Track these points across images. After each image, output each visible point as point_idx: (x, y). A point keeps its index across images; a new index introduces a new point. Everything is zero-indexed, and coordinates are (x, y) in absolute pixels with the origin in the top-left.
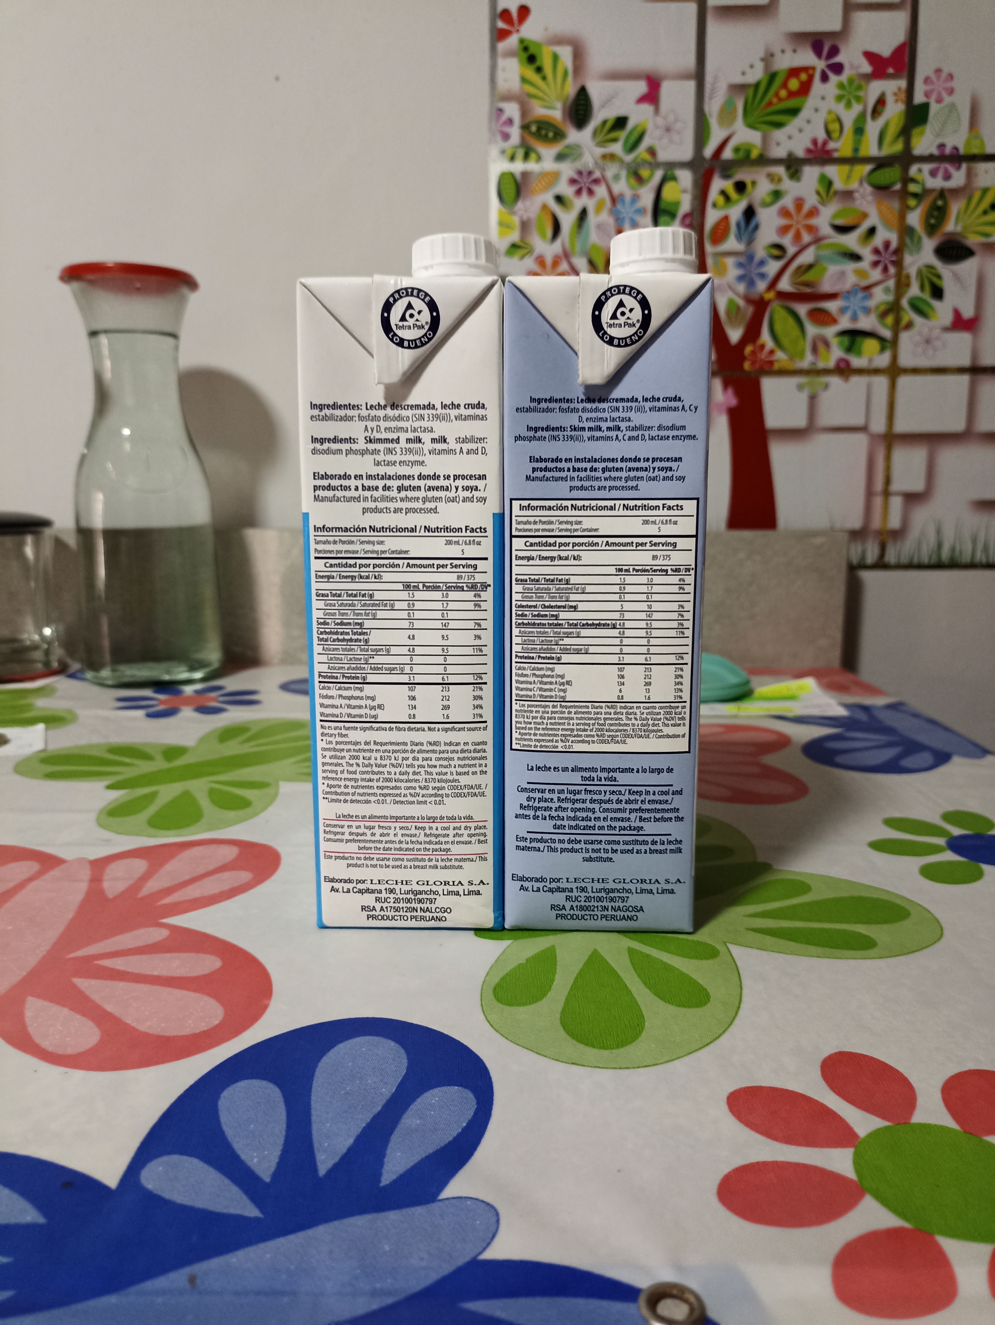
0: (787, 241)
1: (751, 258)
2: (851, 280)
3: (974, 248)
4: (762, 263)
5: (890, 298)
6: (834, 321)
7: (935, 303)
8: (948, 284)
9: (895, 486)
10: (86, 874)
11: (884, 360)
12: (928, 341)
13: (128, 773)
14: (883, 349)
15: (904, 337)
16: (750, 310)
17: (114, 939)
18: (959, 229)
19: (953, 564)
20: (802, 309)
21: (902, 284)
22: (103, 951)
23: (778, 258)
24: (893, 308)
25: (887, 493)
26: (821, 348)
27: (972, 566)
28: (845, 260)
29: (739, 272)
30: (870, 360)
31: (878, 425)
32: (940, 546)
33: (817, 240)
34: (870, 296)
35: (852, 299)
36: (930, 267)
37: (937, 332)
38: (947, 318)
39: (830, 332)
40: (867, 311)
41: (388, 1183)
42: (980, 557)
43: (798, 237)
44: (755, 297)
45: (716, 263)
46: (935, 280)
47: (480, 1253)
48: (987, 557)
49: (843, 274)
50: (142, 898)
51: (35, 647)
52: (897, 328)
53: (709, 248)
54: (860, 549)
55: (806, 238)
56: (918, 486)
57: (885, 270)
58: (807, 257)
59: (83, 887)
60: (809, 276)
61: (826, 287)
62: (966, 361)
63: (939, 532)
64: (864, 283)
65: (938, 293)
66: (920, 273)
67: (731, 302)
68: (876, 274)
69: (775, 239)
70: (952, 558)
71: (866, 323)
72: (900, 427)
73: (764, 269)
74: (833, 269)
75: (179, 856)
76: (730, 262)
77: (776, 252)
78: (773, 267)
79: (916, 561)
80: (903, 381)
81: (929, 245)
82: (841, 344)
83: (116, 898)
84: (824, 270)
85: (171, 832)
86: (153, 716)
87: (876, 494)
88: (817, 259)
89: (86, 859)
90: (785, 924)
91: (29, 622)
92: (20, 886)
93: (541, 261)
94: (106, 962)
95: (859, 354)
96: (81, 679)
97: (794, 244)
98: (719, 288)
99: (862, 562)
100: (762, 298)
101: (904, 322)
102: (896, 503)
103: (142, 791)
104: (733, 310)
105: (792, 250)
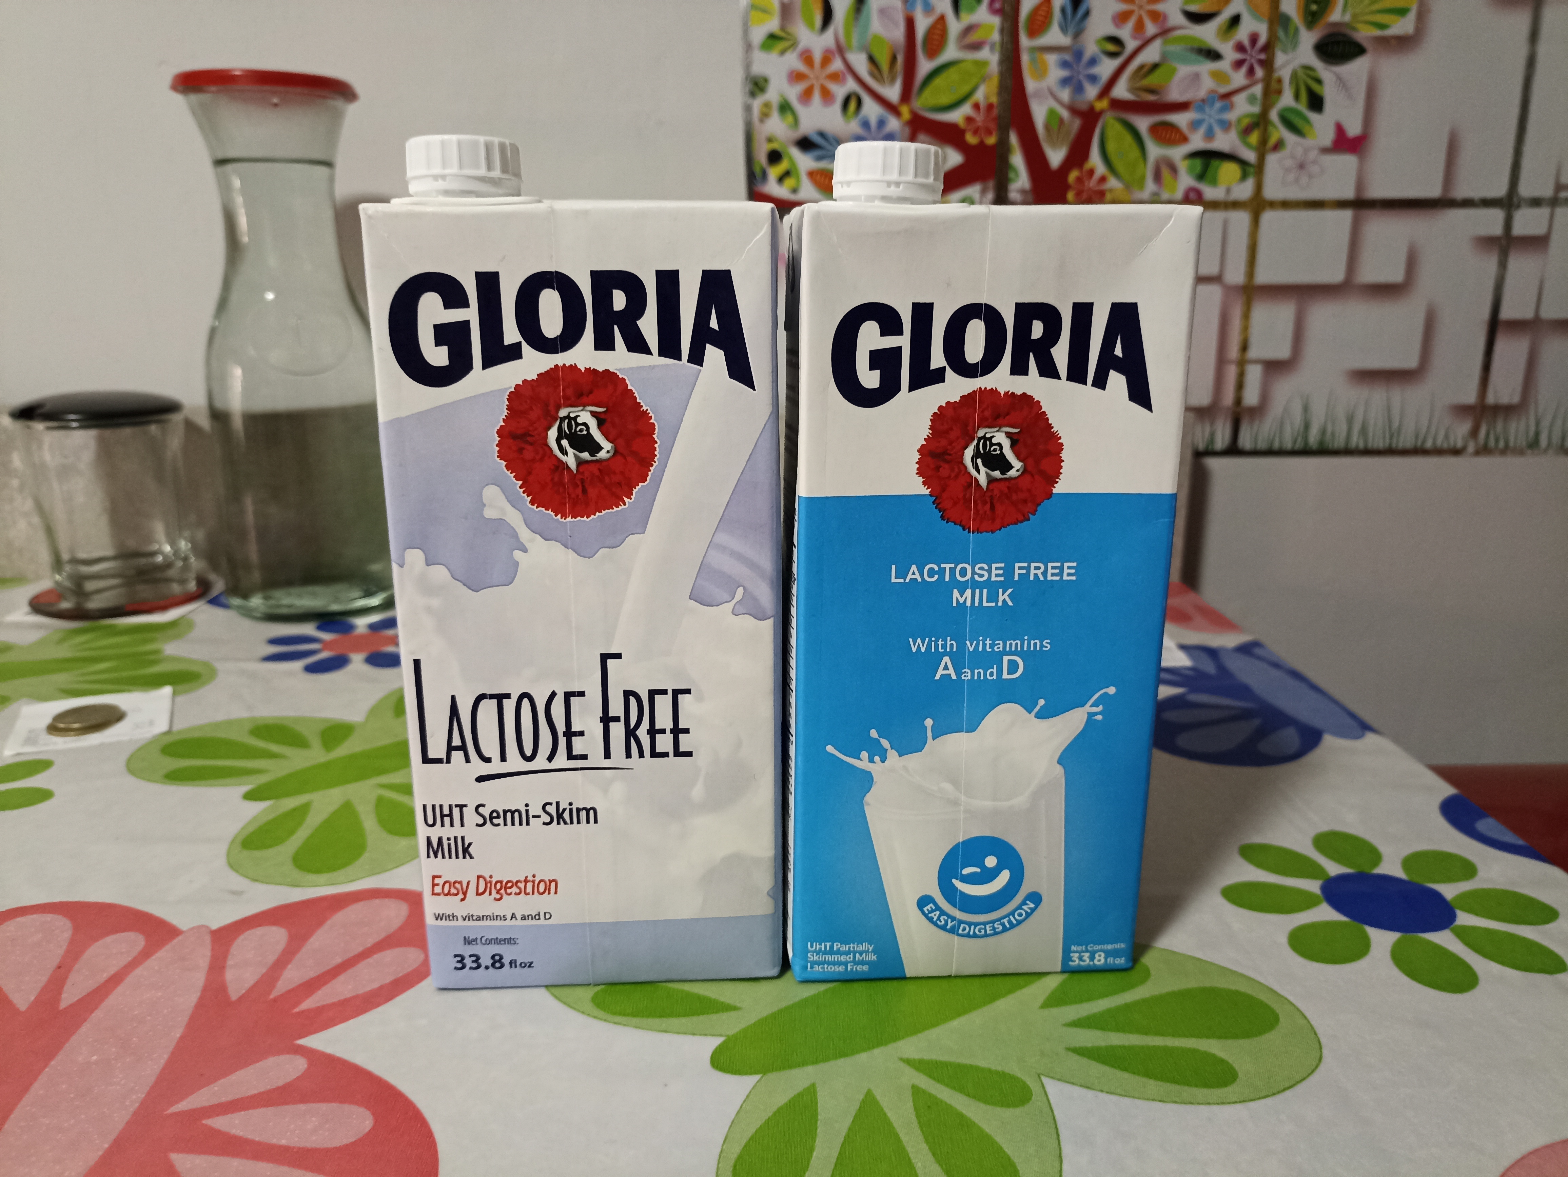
0: (1125, 33)
1: (1078, 54)
2: (1207, 84)
3: (1365, 44)
4: (1093, 62)
5: (1256, 109)
6: (1184, 139)
7: (1313, 116)
8: (1329, 92)
9: (1253, 353)
10: (203, 957)
11: (1244, 190)
12: (1301, 166)
13: (275, 770)
14: (1244, 177)
15: (1272, 160)
16: (1077, 123)
17: (233, 1078)
18: (1347, 18)
19: (1323, 451)
20: (1143, 123)
21: (1271, 91)
22: (214, 1101)
23: (1113, 55)
24: (1260, 122)
25: (1243, 361)
26: (1166, 174)
27: (1347, 452)
28: (1201, 58)
29: (1063, 73)
30: (1228, 191)
31: (1236, 275)
32: (1307, 426)
33: (1165, 32)
34: (1230, 107)
35: (1207, 109)
36: (1308, 68)
37: (1313, 154)
38: (1327, 137)
39: (1177, 153)
40: (1226, 126)
42: (1356, 441)
43: (1139, 27)
44: (1084, 107)
45: (1033, 61)
46: (1315, 86)
48: (1366, 441)
49: (1197, 77)
50: (275, 1000)
52: (1263, 149)
53: (1025, 41)
54: (1208, 429)
55: (1151, 29)
56: (1283, 352)
57: (1251, 72)
58: (1150, 55)
59: (199, 978)
60: (1152, 80)
61: (1175, 95)
62: (1349, 194)
63: (1306, 409)
64: (1223, 90)
65: (1316, 103)
66: (1294, 76)
67: (1052, 113)
68: (1239, 78)
69: (1111, 30)
70: (1321, 442)
71: (1223, 142)
72: (1263, 277)
73: (1096, 70)
74: (1184, 70)
75: (329, 923)
76: (1052, 59)
77: (1111, 47)
78: (1106, 68)
79: (1276, 446)
80: (1268, 217)
81: (1308, 39)
82: (1190, 170)
83: (241, 998)
84: (1174, 71)
85: (323, 878)
86: (314, 669)
87: (1230, 362)
88: (1165, 57)
89: (207, 927)
90: (1116, 1039)
91: (159, 529)
92: (116, 980)
93: (807, 58)
94: (219, 1123)
95: (1214, 182)
96: (225, 606)
97: (1134, 37)
98: (1038, 94)
99: (1210, 447)
100: (1092, 108)
101: (1273, 141)
102: (1254, 374)
103: (290, 803)
104: (1055, 123)
105: (1131, 45)
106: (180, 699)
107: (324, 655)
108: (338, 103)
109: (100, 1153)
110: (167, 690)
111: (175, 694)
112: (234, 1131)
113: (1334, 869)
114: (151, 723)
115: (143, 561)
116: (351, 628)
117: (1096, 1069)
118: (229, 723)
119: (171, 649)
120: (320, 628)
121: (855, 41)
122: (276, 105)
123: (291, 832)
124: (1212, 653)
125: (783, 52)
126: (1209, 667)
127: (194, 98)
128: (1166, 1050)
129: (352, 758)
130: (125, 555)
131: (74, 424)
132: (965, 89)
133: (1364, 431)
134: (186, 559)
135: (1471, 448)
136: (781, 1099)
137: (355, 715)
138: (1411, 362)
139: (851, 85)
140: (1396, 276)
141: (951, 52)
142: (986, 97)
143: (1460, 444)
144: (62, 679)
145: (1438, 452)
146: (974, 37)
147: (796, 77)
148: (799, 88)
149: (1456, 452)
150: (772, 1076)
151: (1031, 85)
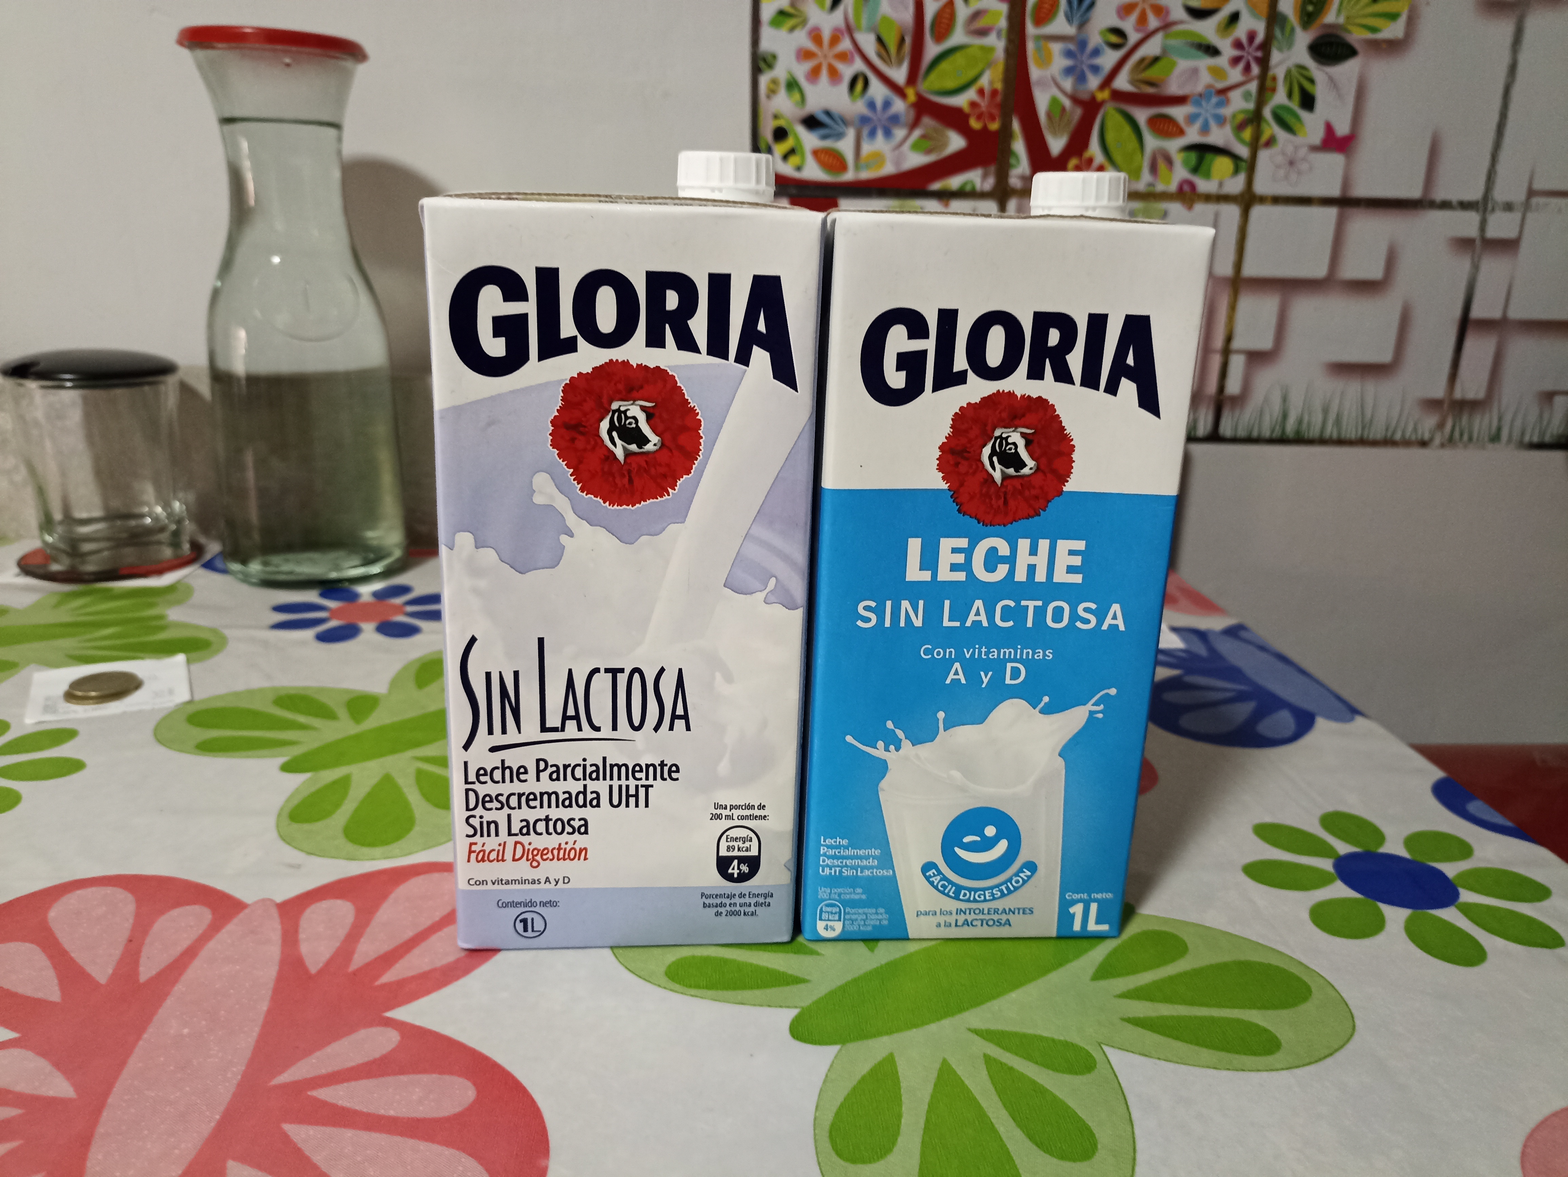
0: (1128, 25)
1: (1082, 44)
2: (1205, 79)
3: (1357, 46)
4: (1096, 52)
5: (1251, 106)
6: (1181, 132)
7: (1304, 114)
8: (1321, 92)
9: (1237, 343)
10: (273, 930)
11: (1236, 185)
12: (1291, 163)
13: (308, 742)
14: (1236, 171)
15: (1263, 155)
16: (1078, 112)
17: (329, 1049)
18: (1341, 20)
19: (1299, 440)
20: (1142, 115)
21: (1265, 89)
22: (316, 1073)
23: (1115, 46)
24: (1255, 118)
25: (1227, 352)
26: (1162, 166)
27: (1322, 441)
28: (1200, 53)
29: (1068, 63)
30: (1221, 184)
32: (1285, 416)
33: (1166, 26)
34: (1226, 102)
35: (1204, 103)
36: (1301, 67)
37: (1303, 152)
38: (1317, 135)
39: (1173, 146)
40: (1221, 121)
42: (1330, 431)
43: (1142, 20)
44: (1085, 97)
45: (1038, 49)
46: (1307, 85)
48: (1339, 433)
49: (1195, 71)
50: (355, 973)
52: (1255, 146)
53: (1031, 29)
55: (1153, 22)
56: (1266, 343)
57: (1247, 69)
58: (1152, 48)
59: (274, 951)
60: (1152, 73)
61: (1173, 88)
62: (1335, 192)
63: (1285, 399)
64: (1220, 85)
65: (1308, 102)
66: (1288, 74)
67: (1054, 101)
68: (1235, 75)
69: (1114, 21)
70: (1298, 432)
71: (1219, 136)
72: (1249, 270)
73: (1098, 61)
74: (1183, 64)
75: (392, 896)
76: (1056, 48)
77: (1114, 39)
78: (1109, 59)
79: (1255, 434)
80: (1257, 212)
81: (1303, 39)
82: (1185, 163)
83: (320, 972)
84: (1173, 64)
85: (378, 851)
86: (326, 637)
87: (1215, 351)
88: (1165, 51)
89: (271, 900)
90: (1166, 1010)
91: (149, 492)
92: (191, 953)
93: (816, 36)
94: (324, 1094)
95: (1207, 175)
96: (224, 571)
97: (1137, 30)
98: (1041, 82)
99: (1192, 433)
100: (1093, 98)
101: (1265, 137)
102: (1237, 363)
103: (329, 775)
104: (1057, 112)
105: (1133, 37)
106: (195, 667)
107: (333, 623)
108: (348, 64)
109: (213, 1124)
110: (181, 658)
111: (189, 662)
112: (340, 1103)
113: (1343, 848)
114: (171, 692)
115: (133, 523)
116: (355, 596)
117: (1151, 1038)
118: (251, 693)
119: (174, 614)
120: (323, 595)
121: (864, 22)
122: (288, 65)
123: (337, 805)
124: (1202, 635)
125: (792, 29)
126: (1201, 650)
127: (201, 53)
128: (1213, 1020)
129: (381, 730)
130: (111, 517)
131: (69, 384)
132: (971, 74)
133: (1338, 421)
134: (179, 522)
135: (1437, 441)
136: (864, 1068)
137: (378, 686)
138: (1386, 357)
139: (859, 65)
140: (1376, 272)
141: (958, 37)
142: (991, 83)
143: (1427, 436)
144: (68, 644)
145: (1406, 443)
146: (982, 23)
147: (804, 55)
148: (808, 66)
149: (1424, 444)
150: (852, 1046)
151: (1035, 72)
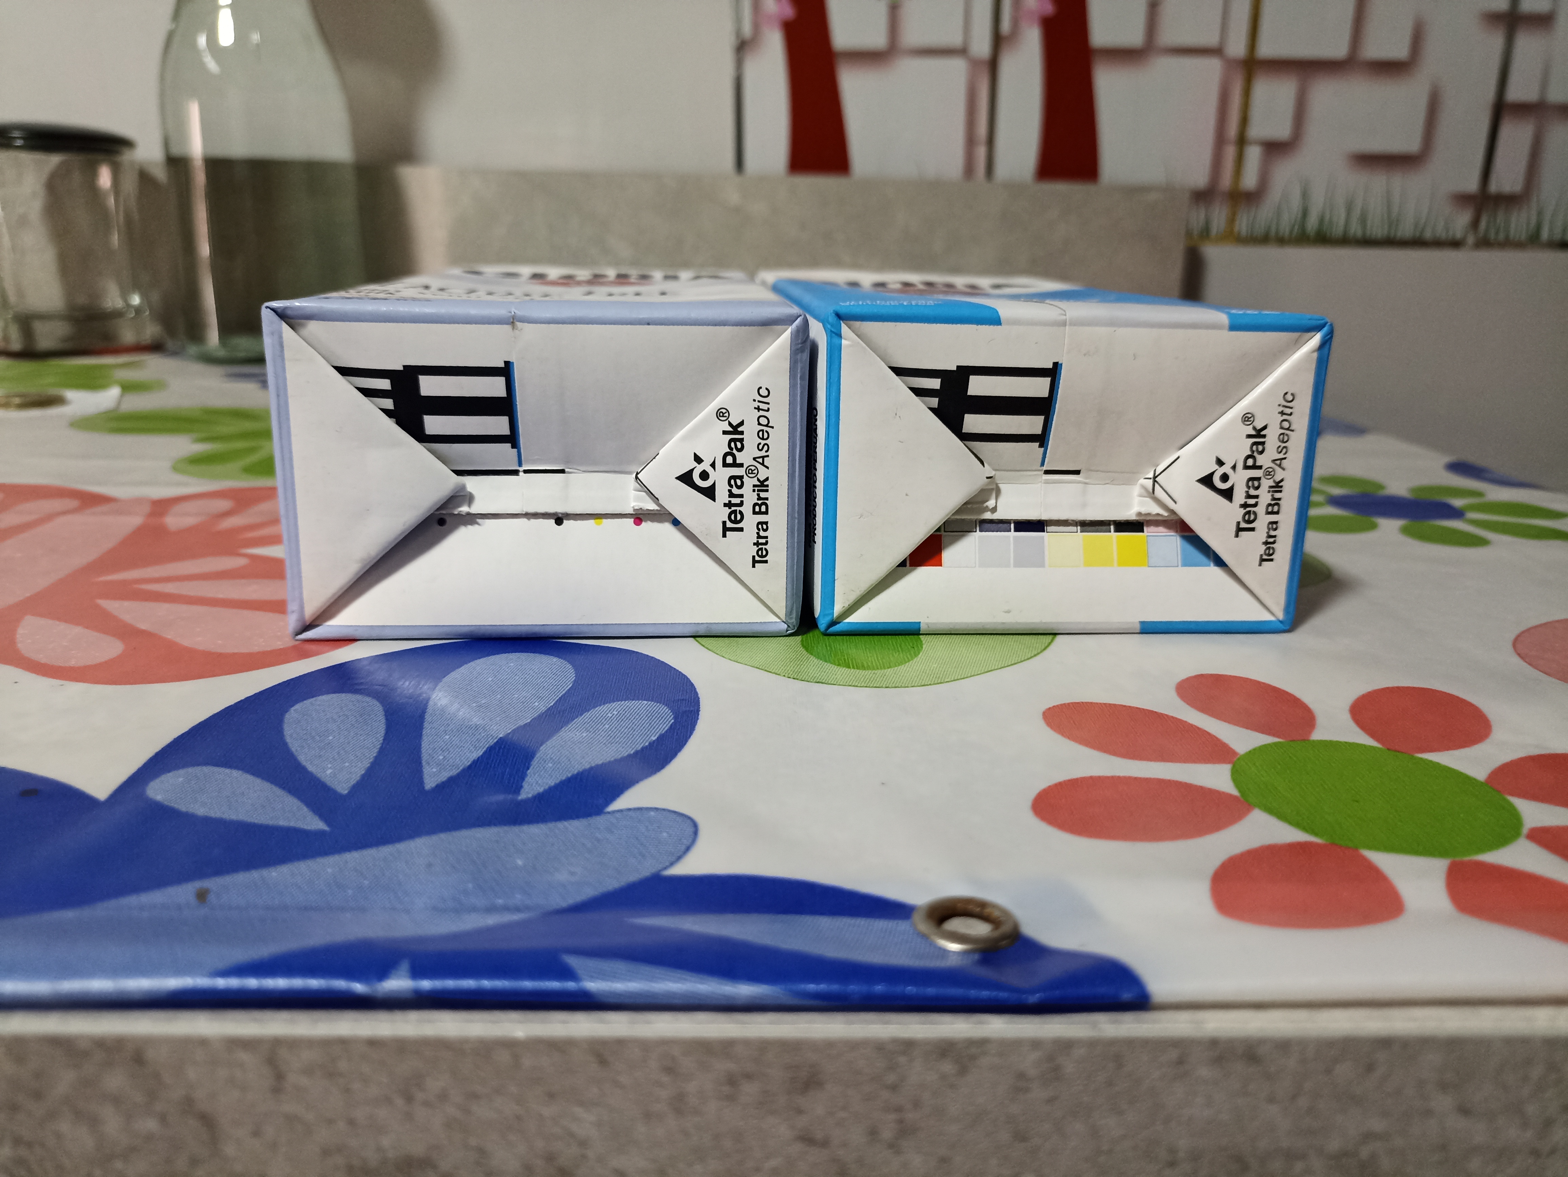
9: (1253, 132)
10: (143, 511)
13: (225, 430)
19: (1321, 239)
22: (148, 577)
25: (1242, 141)
27: (1345, 241)
31: (1237, 48)
32: (1305, 213)
41: (530, 796)
42: (1355, 229)
47: (665, 868)
48: (1364, 233)
50: (217, 532)
51: (117, 314)
54: (1202, 216)
56: (1282, 131)
59: (136, 521)
63: (1305, 195)
70: (1319, 231)
72: (1265, 50)
79: (1273, 233)
83: (182, 531)
87: (1229, 141)
89: (148, 499)
92: (46, 520)
94: (149, 587)
99: (1206, 231)
102: (1253, 155)
103: (239, 445)
106: (129, 395)
110: (116, 391)
111: (123, 393)
112: (166, 591)
113: (1340, 492)
114: (95, 406)
119: (124, 374)
123: (241, 458)
133: (1363, 220)
134: (137, 311)
135: (1471, 240)
138: (1414, 146)
140: (1399, 51)
143: (1459, 235)
145: (1437, 243)
149: (1456, 244)
